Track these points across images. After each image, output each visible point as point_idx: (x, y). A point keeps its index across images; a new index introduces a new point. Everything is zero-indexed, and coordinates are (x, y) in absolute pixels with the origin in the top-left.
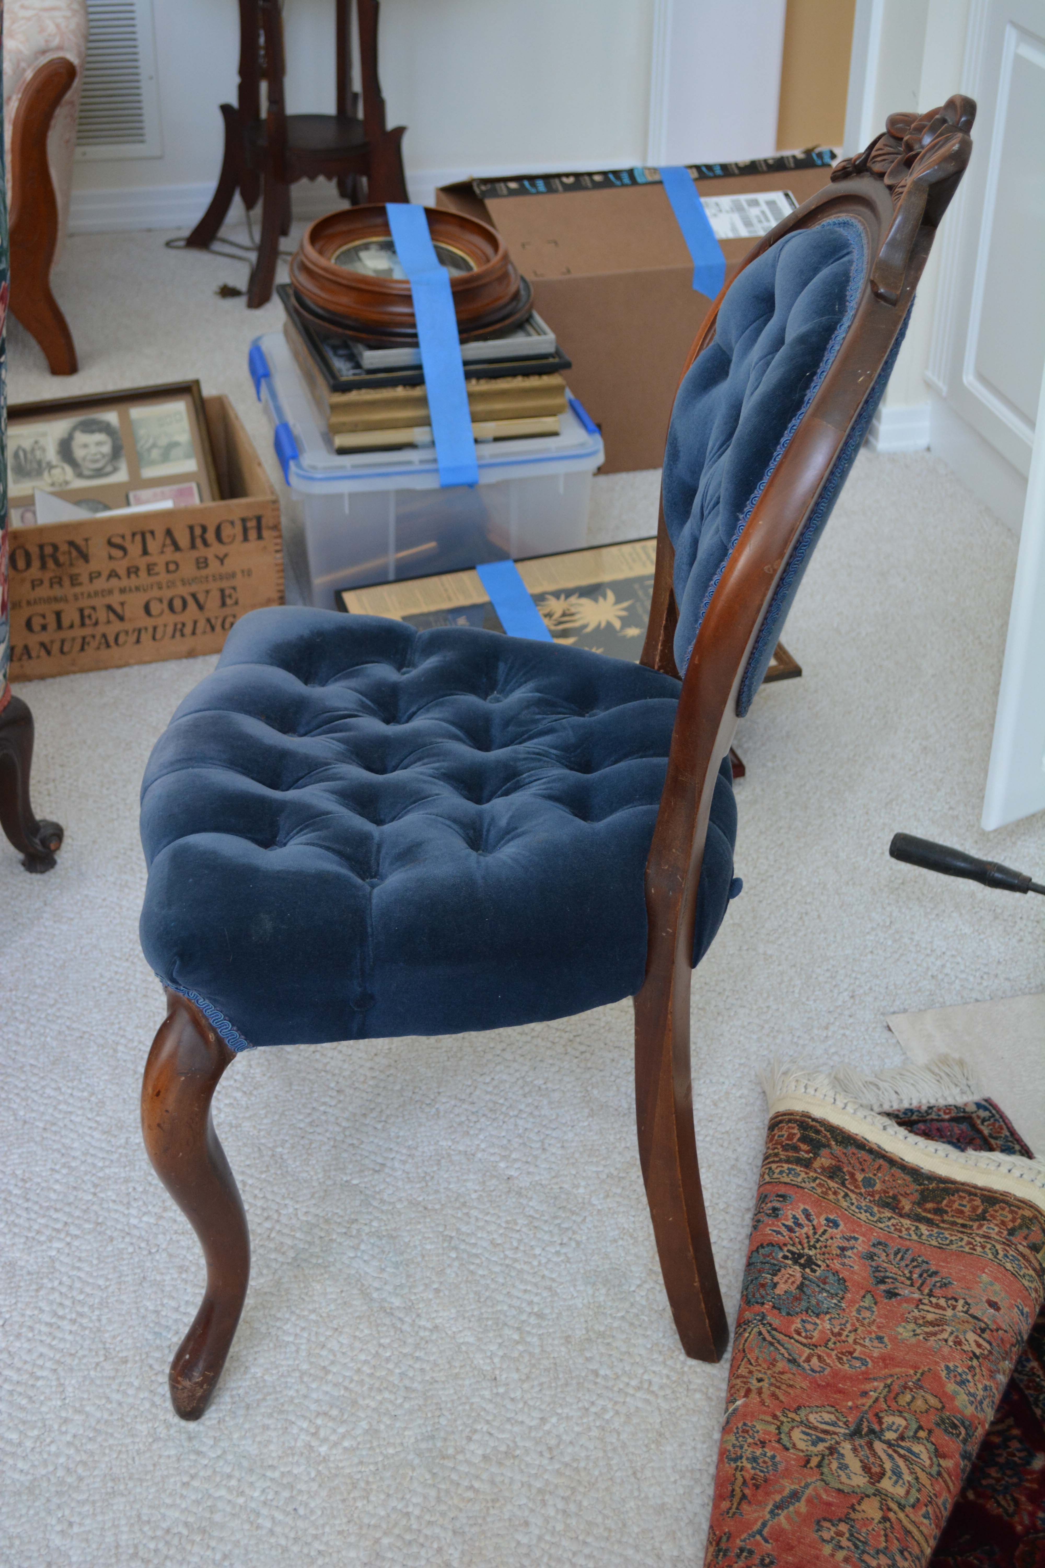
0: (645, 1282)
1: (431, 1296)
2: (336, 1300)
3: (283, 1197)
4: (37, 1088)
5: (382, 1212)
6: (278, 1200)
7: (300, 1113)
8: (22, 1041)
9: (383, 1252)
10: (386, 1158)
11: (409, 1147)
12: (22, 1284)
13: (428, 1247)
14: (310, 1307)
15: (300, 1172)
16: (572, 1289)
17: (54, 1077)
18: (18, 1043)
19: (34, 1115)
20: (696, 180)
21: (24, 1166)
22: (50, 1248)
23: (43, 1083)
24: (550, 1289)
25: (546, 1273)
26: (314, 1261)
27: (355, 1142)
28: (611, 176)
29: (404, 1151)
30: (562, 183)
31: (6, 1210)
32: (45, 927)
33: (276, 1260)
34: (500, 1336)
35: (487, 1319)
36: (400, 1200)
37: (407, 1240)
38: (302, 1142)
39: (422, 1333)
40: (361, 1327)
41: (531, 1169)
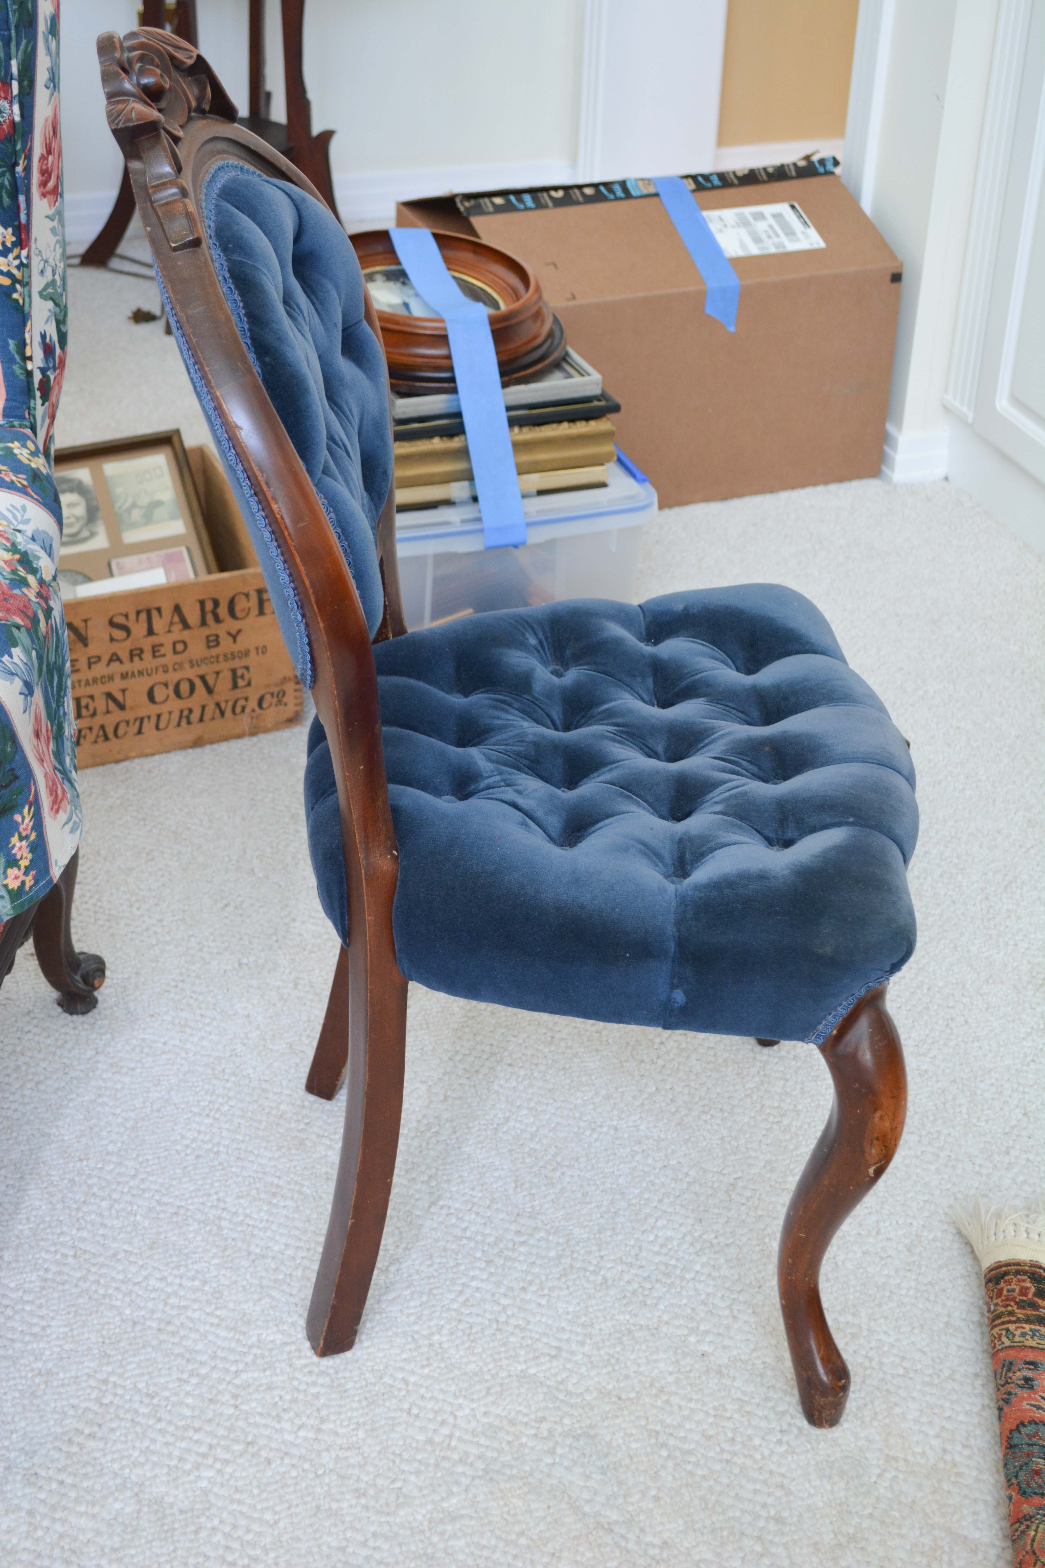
0: (884, 1470)
1: (651, 1506)
2: (545, 1518)
3: (455, 1396)
4: (140, 1279)
5: (572, 1406)
6: (450, 1399)
7: (450, 1291)
8: (109, 1223)
9: (584, 1455)
10: (560, 1340)
11: (583, 1326)
12: (177, 1526)
13: (634, 1445)
14: (517, 1529)
15: (467, 1364)
16: (807, 1485)
17: (156, 1264)
18: (103, 1225)
19: (142, 1313)
20: (694, 191)
21: (146, 1378)
22: (199, 1477)
23: (144, 1273)
24: (782, 1486)
25: (773, 1467)
26: (508, 1472)
27: (521, 1322)
28: (602, 189)
29: (579, 1330)
30: (551, 198)
31: (137, 1434)
32: (104, 1080)
33: (464, 1474)
34: (741, 1549)
35: (721, 1529)
36: (588, 1390)
37: (608, 1439)
38: (460, 1327)
39: (651, 1552)
40: (581, 1549)
41: (727, 1342)
